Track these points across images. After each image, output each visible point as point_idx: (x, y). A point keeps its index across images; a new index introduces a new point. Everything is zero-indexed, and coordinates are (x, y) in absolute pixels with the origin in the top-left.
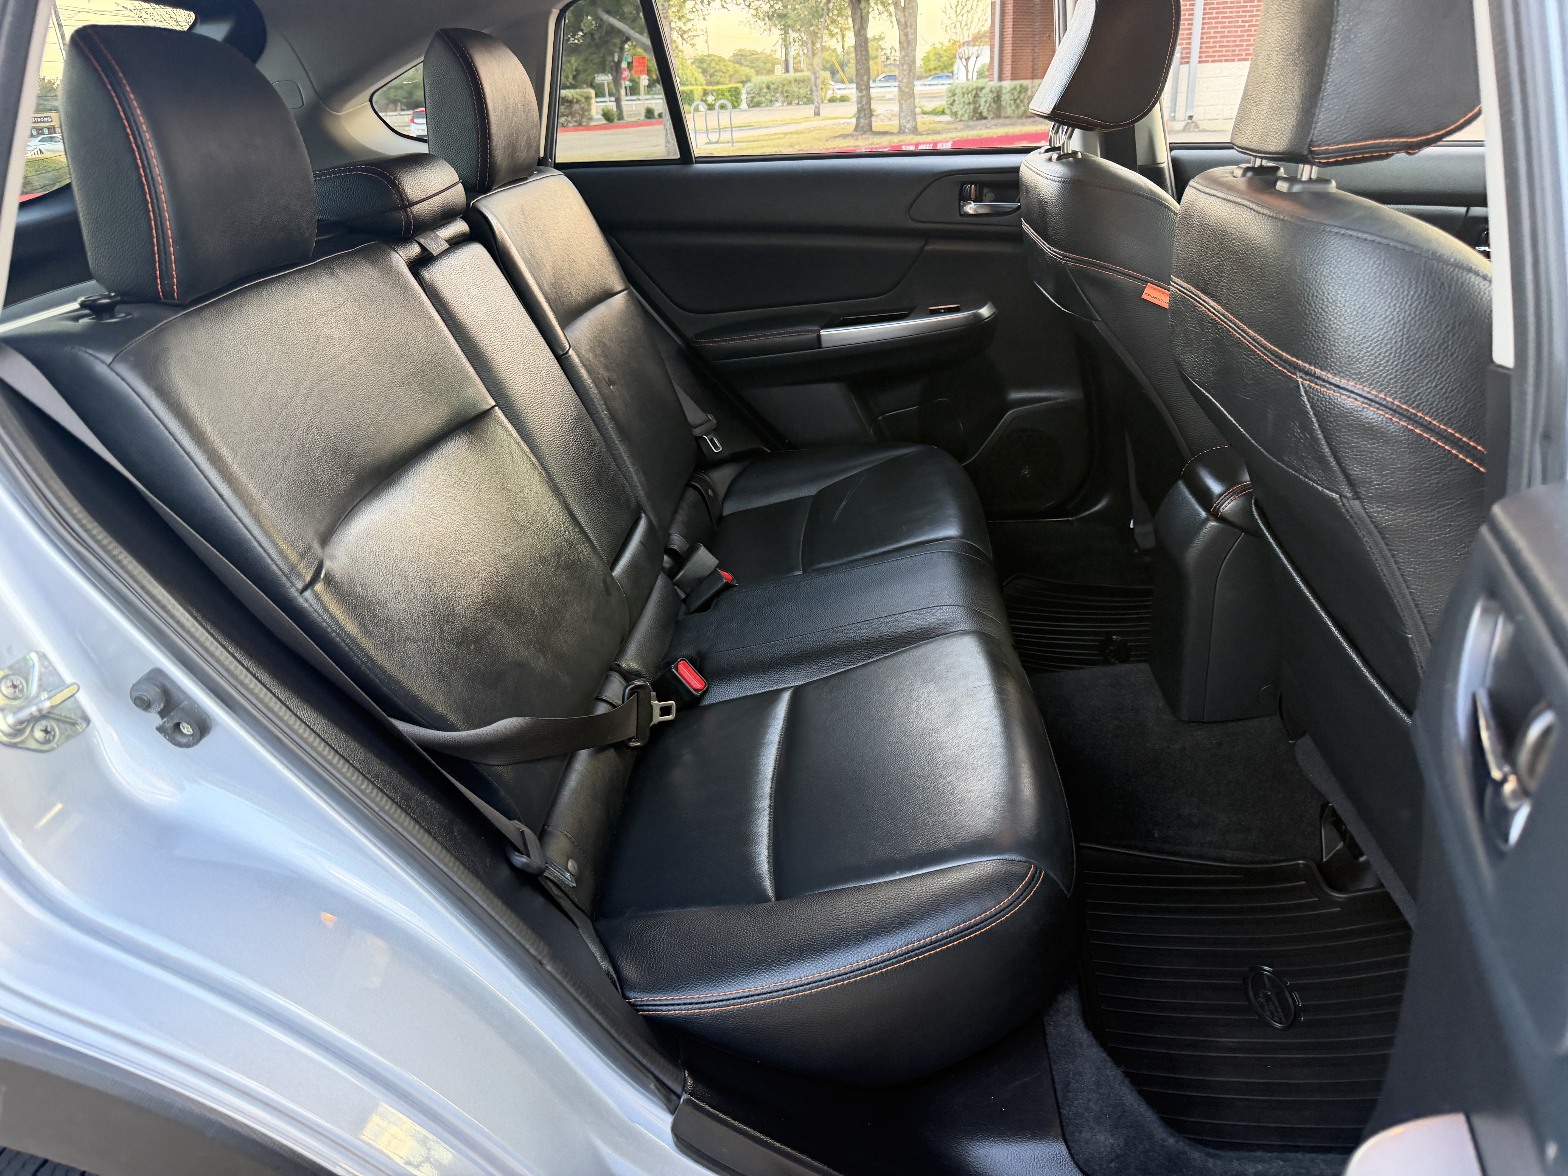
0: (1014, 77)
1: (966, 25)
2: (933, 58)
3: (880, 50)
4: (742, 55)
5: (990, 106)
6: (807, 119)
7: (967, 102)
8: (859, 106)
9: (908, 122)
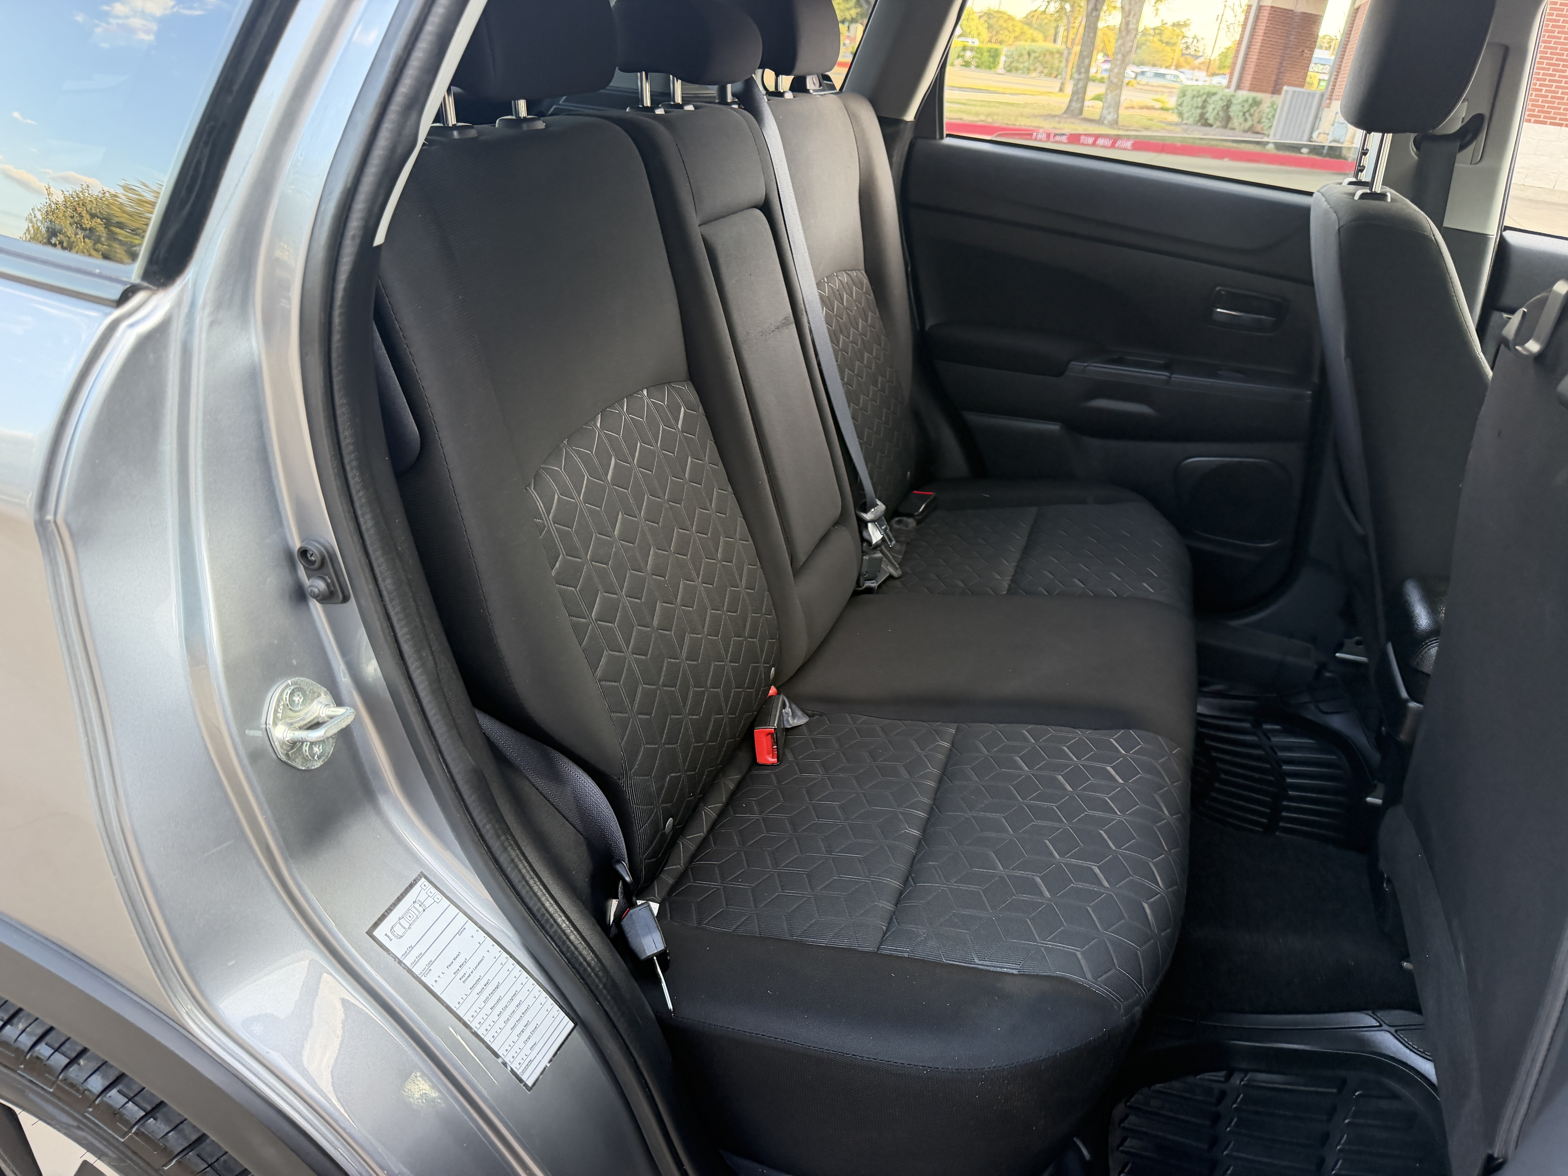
0: (1251, 89)
5: (1218, 114)
7: (1195, 104)
9: (1109, 113)
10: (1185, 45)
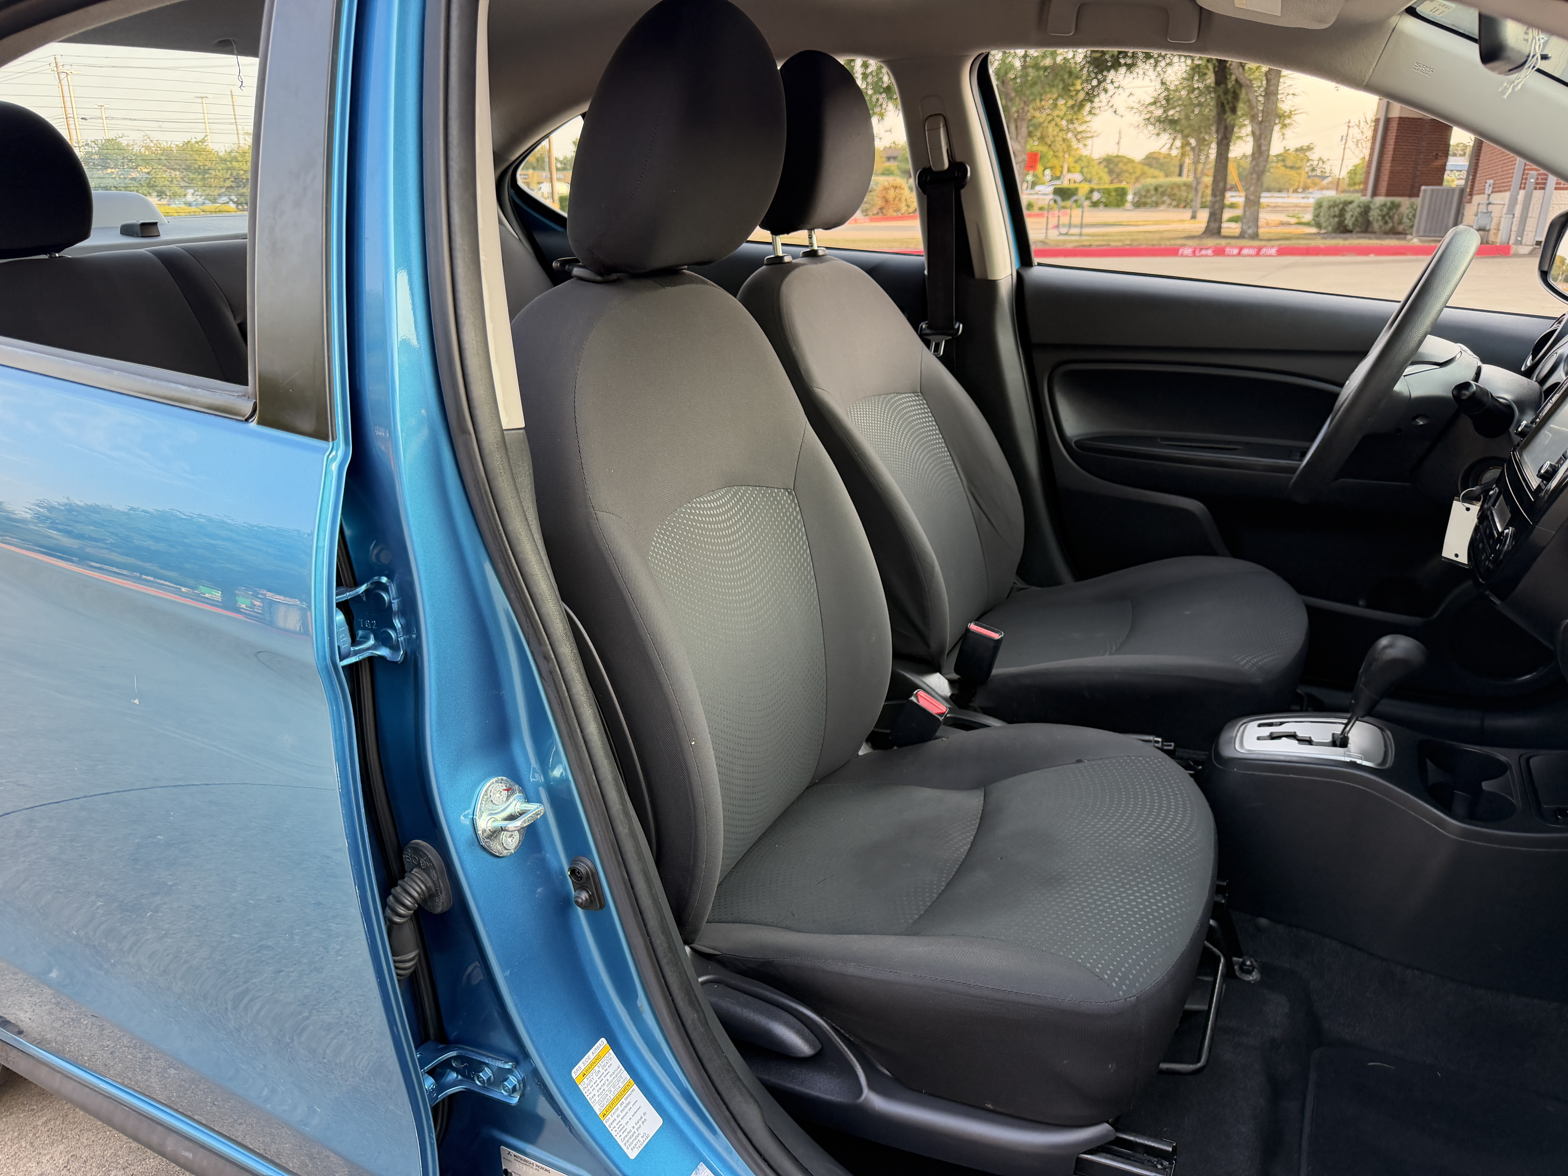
0: (1388, 194)
4: (1154, 158)
5: (1356, 220)
7: (1332, 214)
8: (1212, 212)
9: (1249, 227)
10: (1310, 168)
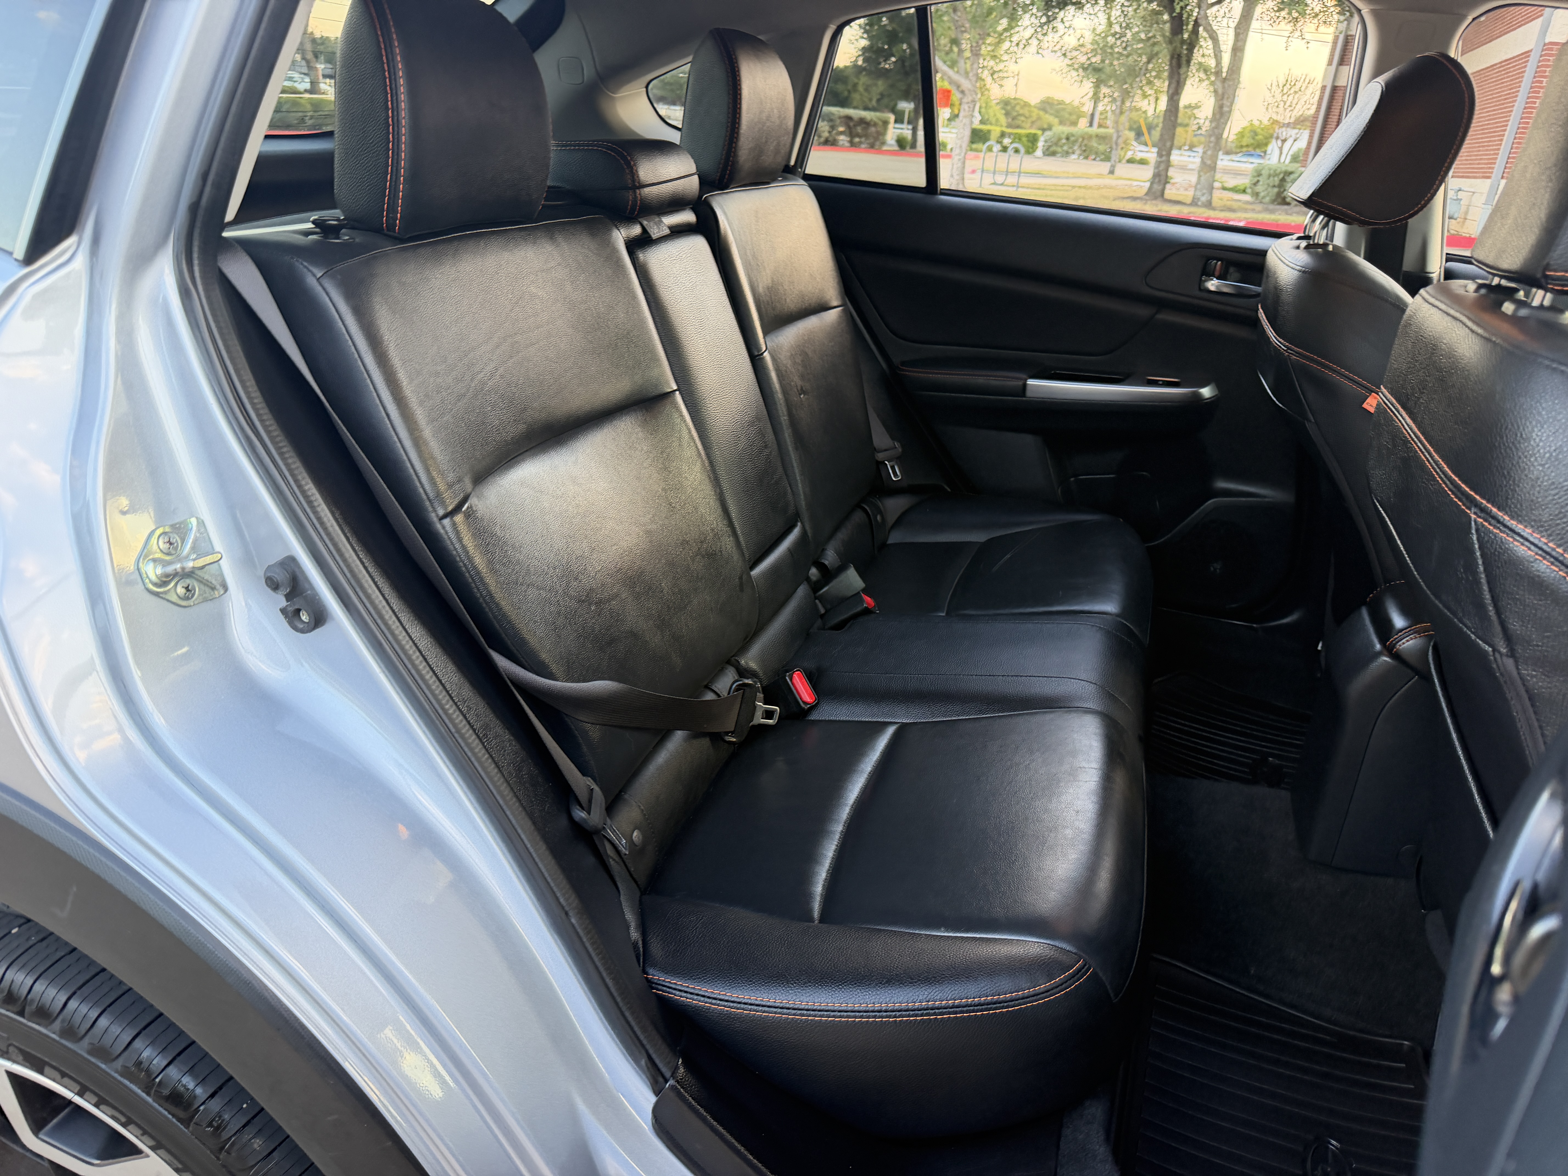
1: (1290, 106)
2: (1247, 134)
3: (1193, 118)
4: (1049, 103)
6: (1100, 176)
7: (1271, 184)
8: (1156, 171)
9: (1203, 194)
